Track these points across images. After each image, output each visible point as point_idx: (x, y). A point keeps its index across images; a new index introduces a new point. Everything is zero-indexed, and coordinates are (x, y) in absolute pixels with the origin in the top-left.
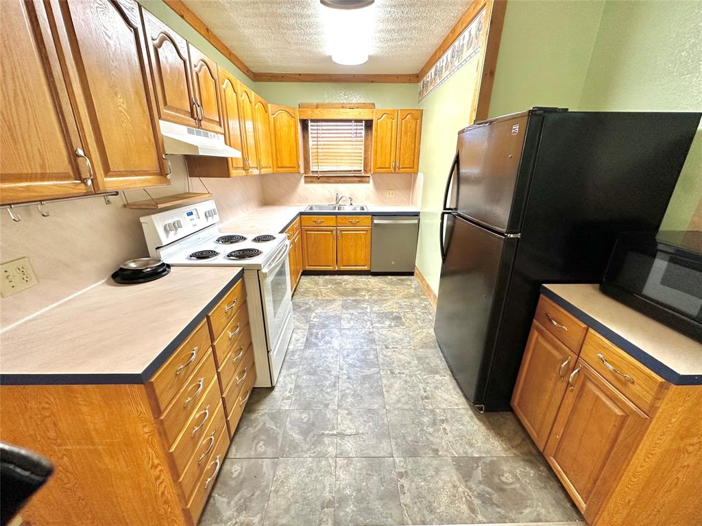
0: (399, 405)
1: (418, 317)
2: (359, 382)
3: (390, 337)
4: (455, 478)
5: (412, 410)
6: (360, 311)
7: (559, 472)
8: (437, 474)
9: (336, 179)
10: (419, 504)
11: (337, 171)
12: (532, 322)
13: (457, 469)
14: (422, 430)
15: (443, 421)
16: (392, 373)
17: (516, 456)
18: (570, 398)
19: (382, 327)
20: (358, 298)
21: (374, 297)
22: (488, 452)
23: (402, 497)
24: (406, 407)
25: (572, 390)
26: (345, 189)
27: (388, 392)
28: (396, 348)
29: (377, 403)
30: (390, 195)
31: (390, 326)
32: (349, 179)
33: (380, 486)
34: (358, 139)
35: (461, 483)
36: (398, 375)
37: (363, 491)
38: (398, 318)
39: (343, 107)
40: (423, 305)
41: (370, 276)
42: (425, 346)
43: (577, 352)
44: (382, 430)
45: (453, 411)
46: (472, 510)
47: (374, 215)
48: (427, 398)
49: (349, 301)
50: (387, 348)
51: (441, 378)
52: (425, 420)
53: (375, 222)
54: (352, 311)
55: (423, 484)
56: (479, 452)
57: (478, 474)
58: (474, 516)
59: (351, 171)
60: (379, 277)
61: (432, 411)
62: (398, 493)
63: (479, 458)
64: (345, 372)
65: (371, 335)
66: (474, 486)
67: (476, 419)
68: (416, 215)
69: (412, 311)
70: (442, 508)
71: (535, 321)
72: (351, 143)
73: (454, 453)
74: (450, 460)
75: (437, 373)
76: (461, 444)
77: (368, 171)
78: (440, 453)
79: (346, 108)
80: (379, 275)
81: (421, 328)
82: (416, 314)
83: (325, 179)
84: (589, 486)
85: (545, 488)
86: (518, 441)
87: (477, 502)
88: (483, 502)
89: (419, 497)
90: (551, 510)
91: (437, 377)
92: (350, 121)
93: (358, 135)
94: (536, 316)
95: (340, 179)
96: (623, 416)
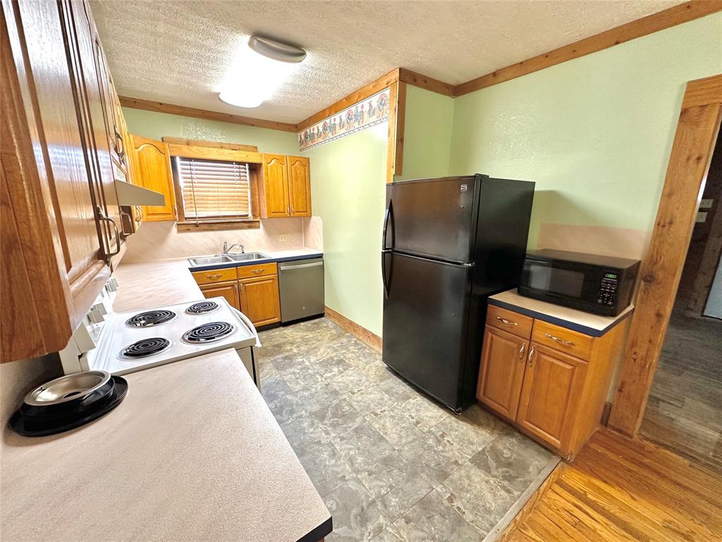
0: (404, 441)
1: (358, 354)
2: (355, 437)
3: (348, 382)
4: (483, 475)
5: (416, 439)
6: (299, 367)
7: (533, 429)
8: (470, 481)
9: (220, 225)
10: (479, 513)
11: (219, 217)
12: (484, 326)
13: (478, 467)
14: (435, 452)
15: (443, 436)
16: (376, 415)
17: (499, 434)
18: (531, 371)
19: (334, 375)
20: (287, 354)
21: (302, 348)
22: (484, 442)
23: (465, 517)
24: (410, 439)
25: (531, 365)
26: (231, 236)
27: (386, 433)
28: (361, 390)
29: (386, 449)
30: (282, 239)
31: (340, 372)
32: (237, 225)
33: (444, 521)
34: (242, 182)
35: (488, 476)
36: (382, 414)
37: (437, 536)
38: (340, 362)
39: (222, 147)
40: (353, 342)
41: (281, 328)
42: (382, 378)
43: (529, 338)
44: (409, 471)
45: (442, 423)
46: (509, 492)
47: (279, 261)
48: (418, 423)
49: (279, 360)
50: (353, 393)
51: (415, 401)
52: (431, 442)
53: (282, 268)
54: (292, 370)
55: (468, 495)
56: (480, 445)
57: (492, 463)
58: (511, 495)
59: (236, 216)
60: (292, 326)
61: (430, 432)
62: (460, 517)
63: (483, 450)
64: (333, 435)
65: (329, 386)
66: (496, 473)
67: (460, 422)
68: (320, 256)
69: (348, 351)
70: (493, 504)
71: (487, 325)
72: (235, 186)
73: (468, 456)
74: (470, 464)
75: (409, 398)
76: (466, 447)
77: (257, 215)
78: (460, 462)
79: (225, 148)
80: (290, 325)
81: (367, 363)
82: (353, 352)
83: (206, 226)
84: (559, 426)
85: (527, 447)
86: (493, 424)
87: (506, 483)
88: (509, 481)
89: (475, 508)
90: (539, 459)
91: (411, 401)
92: (231, 162)
93: (242, 178)
94: (487, 321)
95: (225, 225)
96: (571, 369)
